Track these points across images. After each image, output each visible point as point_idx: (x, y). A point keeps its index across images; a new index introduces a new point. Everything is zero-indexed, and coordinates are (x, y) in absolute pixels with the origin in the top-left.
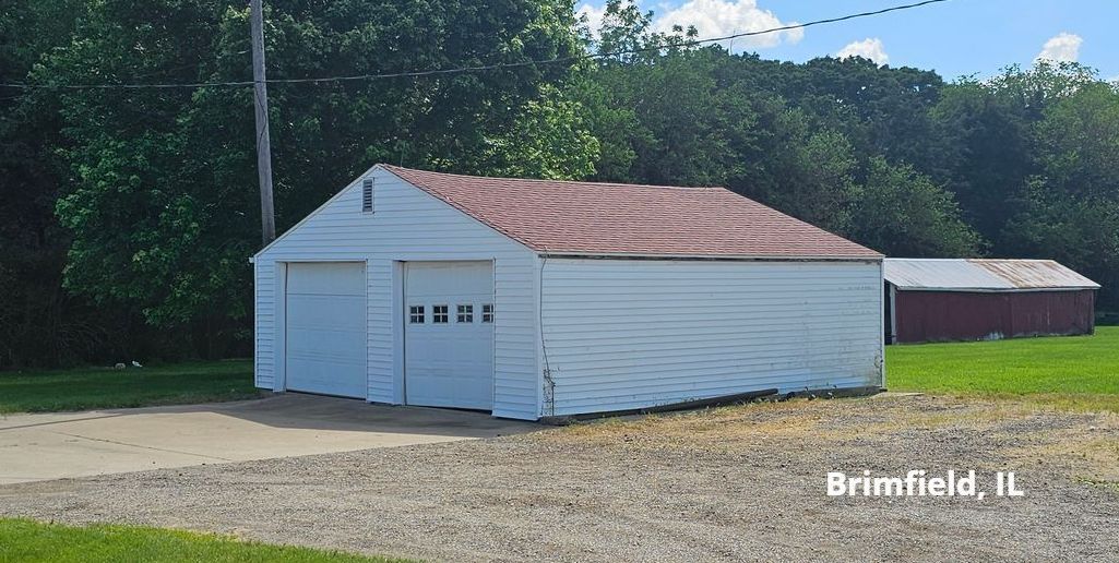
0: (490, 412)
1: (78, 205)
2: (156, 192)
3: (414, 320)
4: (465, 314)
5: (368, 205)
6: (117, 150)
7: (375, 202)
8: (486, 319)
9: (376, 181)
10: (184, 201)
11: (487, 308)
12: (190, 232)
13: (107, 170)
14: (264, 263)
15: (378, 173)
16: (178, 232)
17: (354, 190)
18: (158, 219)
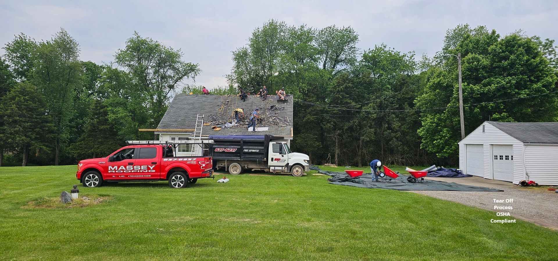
0: (512, 182)
1: (422, 131)
2: (439, 127)
3: (495, 159)
4: (507, 158)
5: (484, 131)
6: (431, 118)
7: (485, 130)
8: (512, 159)
9: (486, 125)
10: (445, 130)
11: (512, 157)
12: (447, 137)
13: (428, 123)
14: (462, 144)
15: (486, 123)
16: (445, 137)
17: (480, 128)
18: (440, 134)
